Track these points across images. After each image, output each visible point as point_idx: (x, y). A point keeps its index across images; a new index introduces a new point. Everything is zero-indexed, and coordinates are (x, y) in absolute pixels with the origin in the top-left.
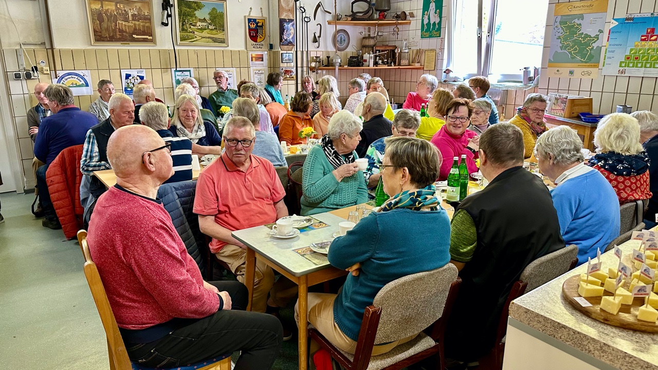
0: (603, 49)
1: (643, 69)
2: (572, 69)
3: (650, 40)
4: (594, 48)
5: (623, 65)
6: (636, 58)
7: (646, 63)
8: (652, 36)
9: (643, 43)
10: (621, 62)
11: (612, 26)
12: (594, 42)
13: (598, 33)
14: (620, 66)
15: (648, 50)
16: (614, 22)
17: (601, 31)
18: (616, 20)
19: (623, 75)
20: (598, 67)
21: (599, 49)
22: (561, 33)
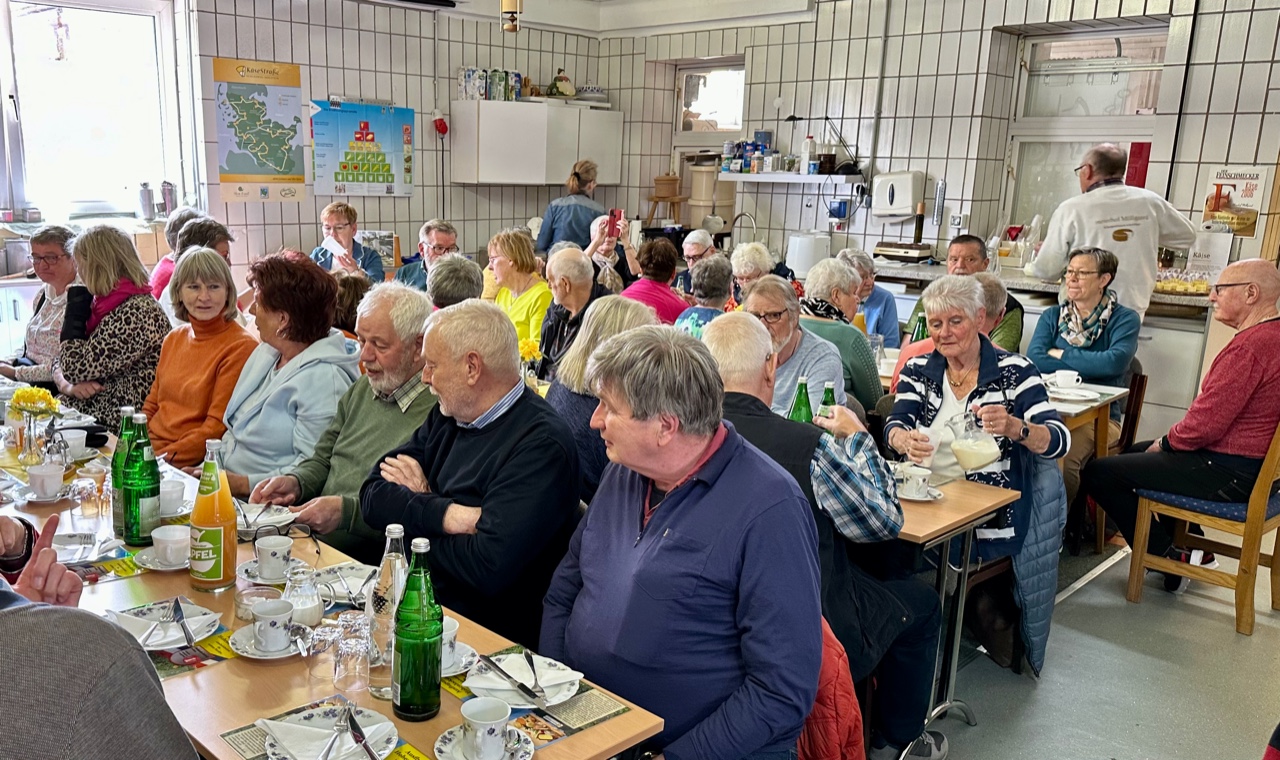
0: (307, 152)
1: (366, 184)
2: (264, 185)
3: (367, 141)
4: (293, 148)
5: (340, 178)
6: (356, 168)
7: (368, 175)
8: (367, 134)
9: (359, 143)
10: (336, 174)
11: (313, 112)
12: (292, 138)
13: (295, 123)
14: (336, 180)
15: (368, 154)
16: (316, 106)
17: (298, 120)
18: (316, 102)
19: (342, 194)
20: (304, 182)
21: (300, 149)
22: (234, 117)
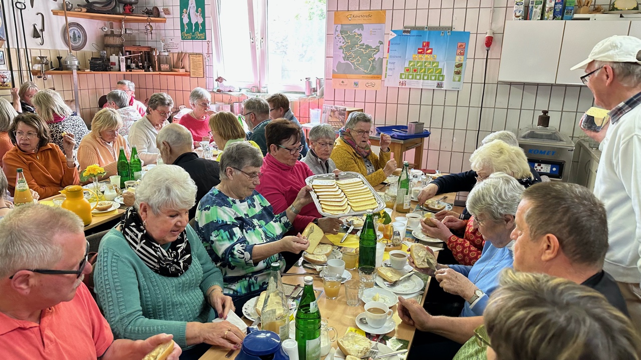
0: (384, 61)
1: (422, 81)
2: (356, 81)
3: (427, 54)
4: (376, 60)
5: (403, 77)
6: (415, 71)
7: (424, 75)
8: (427, 50)
9: (420, 55)
10: (401, 74)
11: (391, 37)
12: (376, 54)
13: (379, 45)
14: (401, 78)
15: (425, 62)
16: (393, 33)
17: (381, 43)
18: (394, 31)
19: (403, 87)
20: (381, 79)
21: (381, 60)
22: (343, 43)
